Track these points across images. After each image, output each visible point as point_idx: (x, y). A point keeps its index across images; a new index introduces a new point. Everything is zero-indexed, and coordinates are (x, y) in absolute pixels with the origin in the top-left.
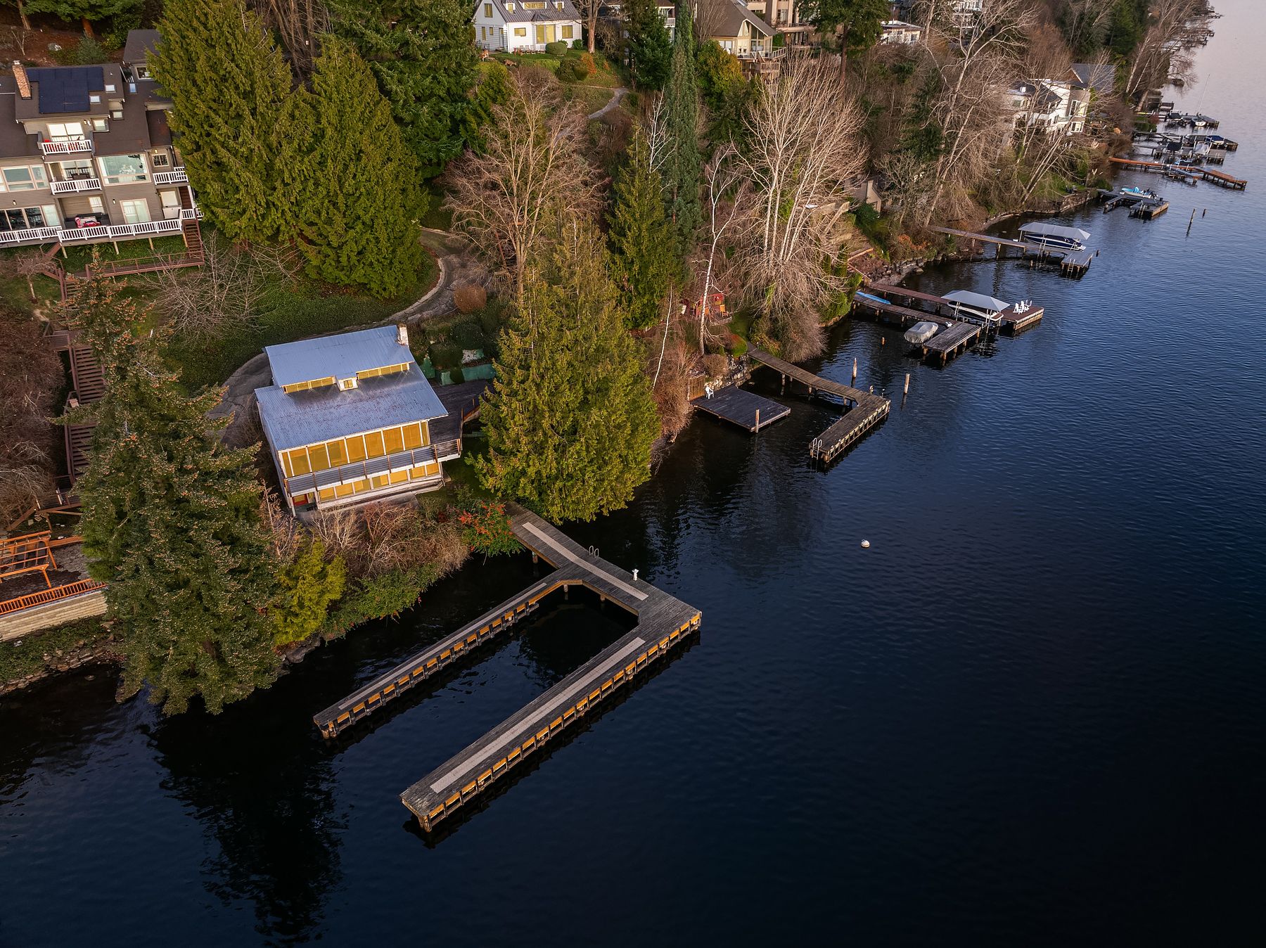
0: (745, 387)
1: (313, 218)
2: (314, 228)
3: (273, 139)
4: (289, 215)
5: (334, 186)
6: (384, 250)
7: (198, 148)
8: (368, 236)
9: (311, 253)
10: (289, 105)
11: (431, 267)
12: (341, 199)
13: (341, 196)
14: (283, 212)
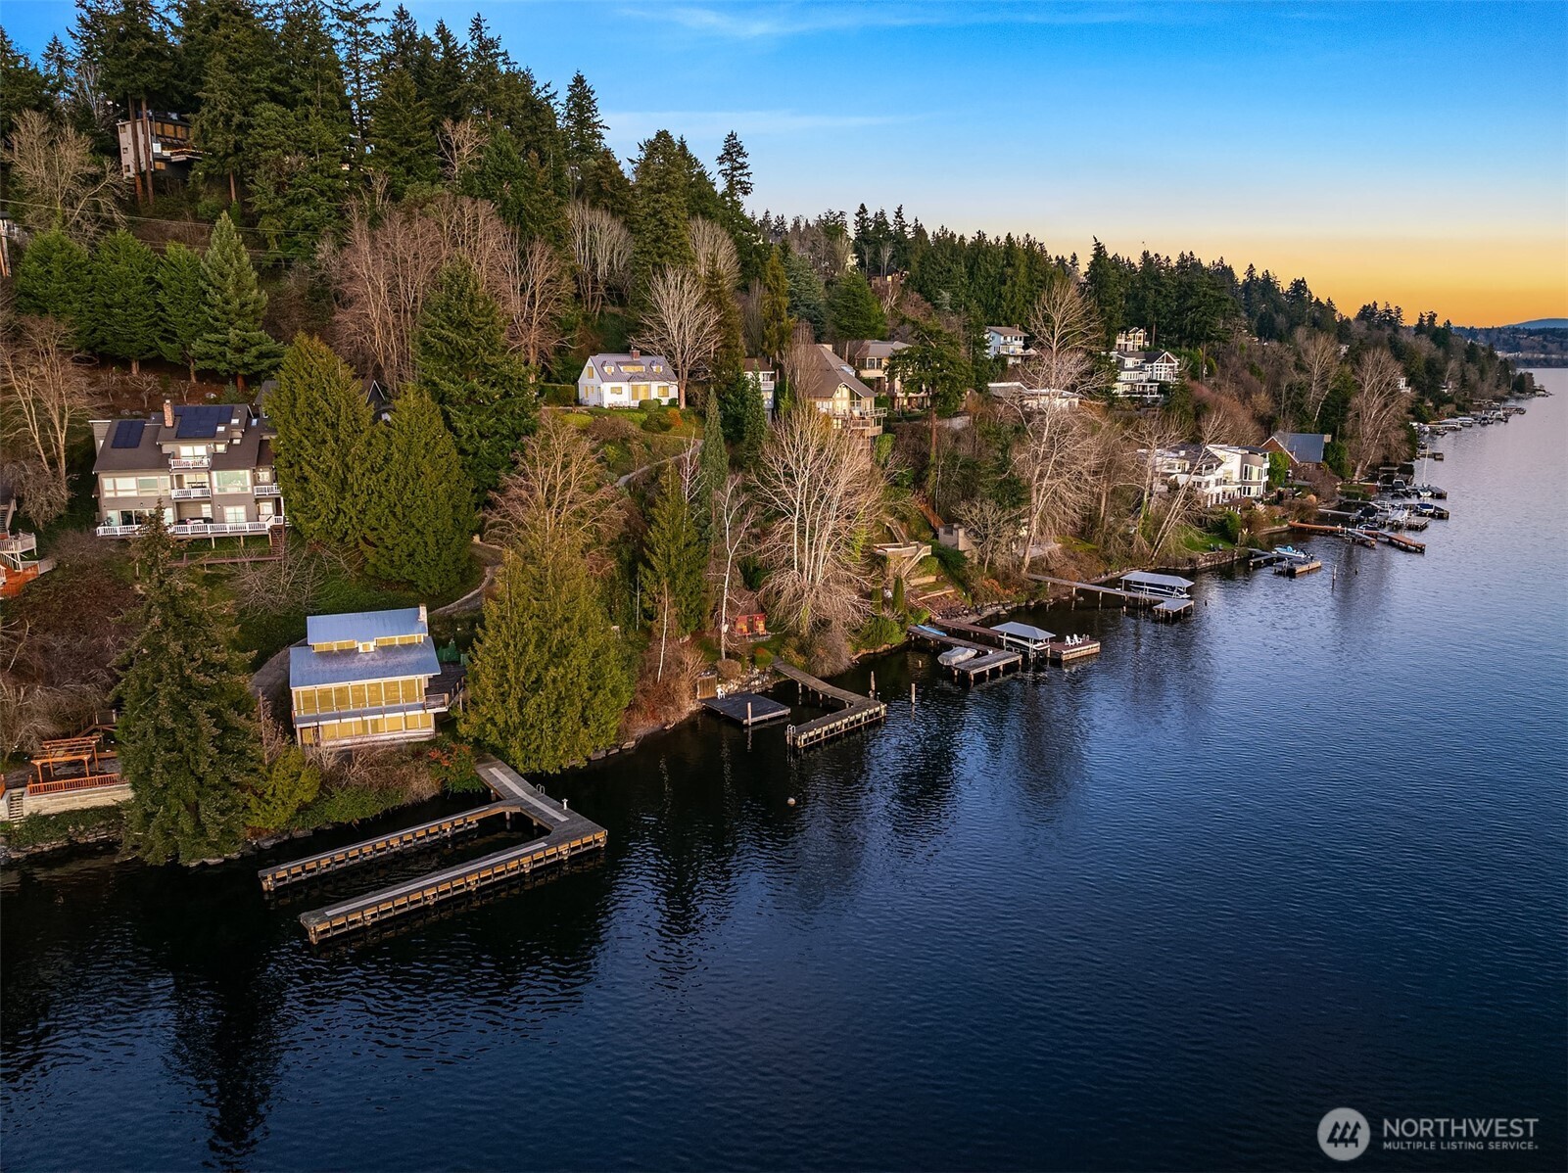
0: (764, 693)
1: (374, 523)
2: (375, 533)
3: (349, 459)
4: (355, 520)
5: (394, 498)
6: (431, 552)
7: (291, 466)
8: (417, 539)
9: (369, 552)
10: (365, 436)
11: (477, 573)
12: (398, 510)
13: (399, 506)
14: (351, 518)
